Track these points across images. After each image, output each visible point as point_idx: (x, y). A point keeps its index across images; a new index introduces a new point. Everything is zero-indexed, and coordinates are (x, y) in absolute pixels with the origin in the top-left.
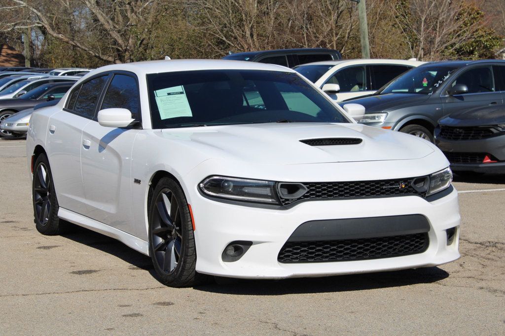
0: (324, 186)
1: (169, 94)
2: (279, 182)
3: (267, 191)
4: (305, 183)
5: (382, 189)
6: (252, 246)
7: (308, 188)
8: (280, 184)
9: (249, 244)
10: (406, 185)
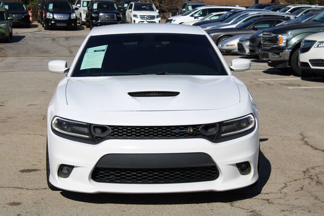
0: (124, 128)
1: (95, 51)
2: (92, 124)
3: (86, 130)
4: (109, 126)
5: (173, 132)
6: (74, 169)
7: (112, 129)
8: (93, 126)
9: (72, 167)
10: (194, 130)
